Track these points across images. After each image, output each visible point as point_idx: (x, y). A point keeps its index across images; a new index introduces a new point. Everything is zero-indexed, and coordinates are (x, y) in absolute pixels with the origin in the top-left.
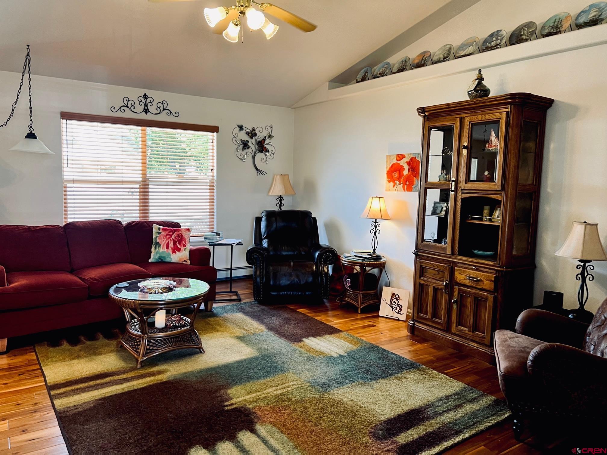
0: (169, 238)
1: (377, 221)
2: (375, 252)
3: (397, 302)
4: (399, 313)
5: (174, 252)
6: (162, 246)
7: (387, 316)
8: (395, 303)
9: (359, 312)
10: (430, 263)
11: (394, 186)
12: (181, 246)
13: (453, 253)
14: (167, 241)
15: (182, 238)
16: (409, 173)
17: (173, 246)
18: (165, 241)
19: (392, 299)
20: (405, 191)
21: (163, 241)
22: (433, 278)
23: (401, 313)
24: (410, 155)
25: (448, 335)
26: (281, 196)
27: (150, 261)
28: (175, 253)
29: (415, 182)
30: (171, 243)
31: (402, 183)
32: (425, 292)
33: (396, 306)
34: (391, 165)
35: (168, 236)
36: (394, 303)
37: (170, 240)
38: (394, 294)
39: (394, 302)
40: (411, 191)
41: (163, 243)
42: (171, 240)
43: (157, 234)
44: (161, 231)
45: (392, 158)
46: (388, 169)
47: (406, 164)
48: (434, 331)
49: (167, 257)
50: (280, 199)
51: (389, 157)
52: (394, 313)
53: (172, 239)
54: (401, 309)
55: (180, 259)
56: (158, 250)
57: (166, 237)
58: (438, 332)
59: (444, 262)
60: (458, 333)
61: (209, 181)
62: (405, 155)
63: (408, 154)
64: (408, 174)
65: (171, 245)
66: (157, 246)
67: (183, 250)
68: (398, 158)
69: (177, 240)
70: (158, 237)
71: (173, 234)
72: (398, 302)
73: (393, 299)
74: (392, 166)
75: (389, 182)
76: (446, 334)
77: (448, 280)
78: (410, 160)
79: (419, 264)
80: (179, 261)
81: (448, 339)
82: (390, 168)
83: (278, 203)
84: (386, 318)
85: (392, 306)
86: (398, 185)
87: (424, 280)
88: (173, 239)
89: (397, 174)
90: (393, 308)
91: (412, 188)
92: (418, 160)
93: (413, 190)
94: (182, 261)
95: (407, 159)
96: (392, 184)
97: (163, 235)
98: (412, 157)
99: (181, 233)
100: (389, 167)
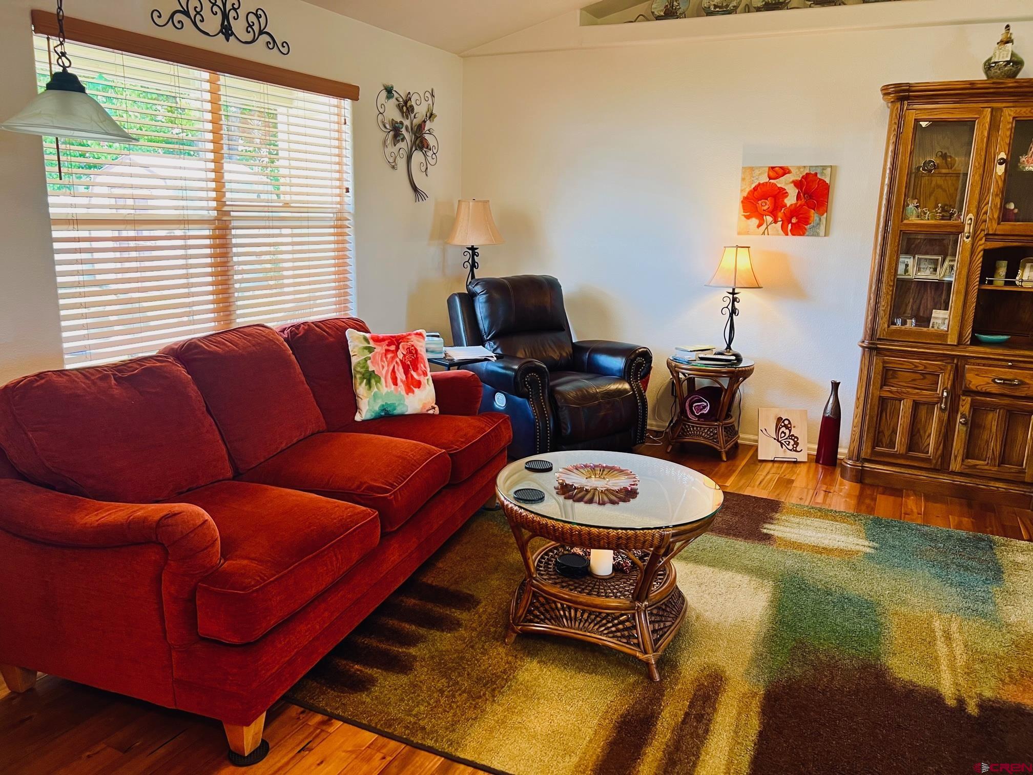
0: (393, 358)
1: (736, 291)
2: (730, 349)
3: (787, 431)
4: (794, 451)
5: (409, 390)
6: (383, 380)
7: (776, 459)
8: (785, 433)
9: (725, 459)
10: (908, 362)
11: (759, 226)
12: (419, 375)
13: (960, 342)
14: (391, 368)
15: (417, 355)
16: (799, 202)
17: (404, 378)
18: (386, 368)
19: (777, 429)
20: (787, 234)
21: (383, 367)
22: (909, 385)
23: (798, 449)
24: (802, 170)
25: (941, 476)
26: (473, 246)
27: (358, 418)
28: (413, 392)
29: (812, 219)
30: (398, 370)
31: (780, 219)
32: (888, 410)
33: (787, 439)
34: (753, 186)
35: (390, 356)
36: (783, 435)
37: (395, 363)
38: (779, 419)
39: (783, 432)
40: (803, 234)
41: (384, 372)
42: (397, 363)
43: (366, 351)
44: (372, 344)
45: (757, 172)
46: (745, 194)
47: (792, 185)
48: (910, 472)
49: (399, 405)
50: (470, 252)
51: (749, 170)
52: (785, 451)
53: (398, 360)
54: (796, 444)
55: (424, 407)
56: (376, 390)
57: (386, 358)
58: (919, 474)
59: (938, 359)
60: (967, 471)
61: (331, 215)
62: (790, 168)
63: (799, 168)
64: (796, 204)
65: (401, 375)
66: (373, 382)
67: (425, 384)
68: (772, 174)
69: (409, 363)
70: (370, 358)
71: (397, 348)
72: (790, 431)
73: (780, 428)
74: (755, 189)
75: (748, 217)
76: (939, 475)
77: (949, 387)
78: (803, 177)
79: (881, 364)
80: (422, 409)
81: (941, 482)
82: (751, 191)
83: (468, 261)
84: (773, 461)
85: (780, 440)
86: (771, 224)
87: (891, 392)
88: (401, 360)
89: (768, 203)
90: (782, 444)
91: (806, 229)
92: (820, 180)
93: (807, 233)
94: (427, 409)
95: (796, 176)
96: (754, 221)
97: (379, 353)
98: (807, 174)
99: (413, 346)
100: (748, 189)
